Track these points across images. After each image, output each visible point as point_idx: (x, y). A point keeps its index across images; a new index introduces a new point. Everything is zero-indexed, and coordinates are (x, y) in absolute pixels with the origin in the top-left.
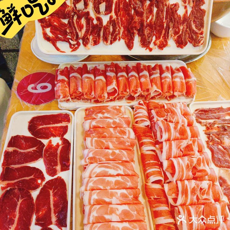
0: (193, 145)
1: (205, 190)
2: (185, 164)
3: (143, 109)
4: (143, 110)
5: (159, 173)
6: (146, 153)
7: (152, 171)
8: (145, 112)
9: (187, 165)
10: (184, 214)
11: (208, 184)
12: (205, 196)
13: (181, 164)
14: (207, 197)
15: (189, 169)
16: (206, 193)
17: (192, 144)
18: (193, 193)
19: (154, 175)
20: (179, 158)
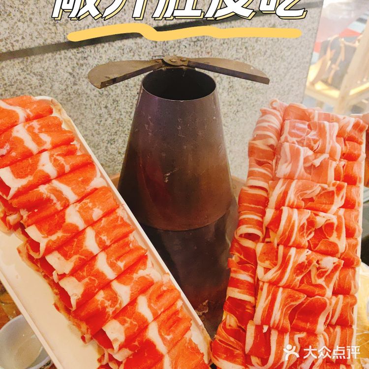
0: (335, 195)
1: (326, 272)
2: (299, 223)
3: (275, 115)
4: (273, 117)
5: (260, 224)
6: (248, 192)
7: (247, 218)
8: (275, 122)
9: (301, 226)
10: (266, 299)
11: (334, 263)
12: (321, 281)
13: (293, 220)
14: (324, 284)
15: (303, 233)
16: (327, 276)
17: (335, 192)
18: (298, 271)
19: (249, 225)
20: (296, 211)
